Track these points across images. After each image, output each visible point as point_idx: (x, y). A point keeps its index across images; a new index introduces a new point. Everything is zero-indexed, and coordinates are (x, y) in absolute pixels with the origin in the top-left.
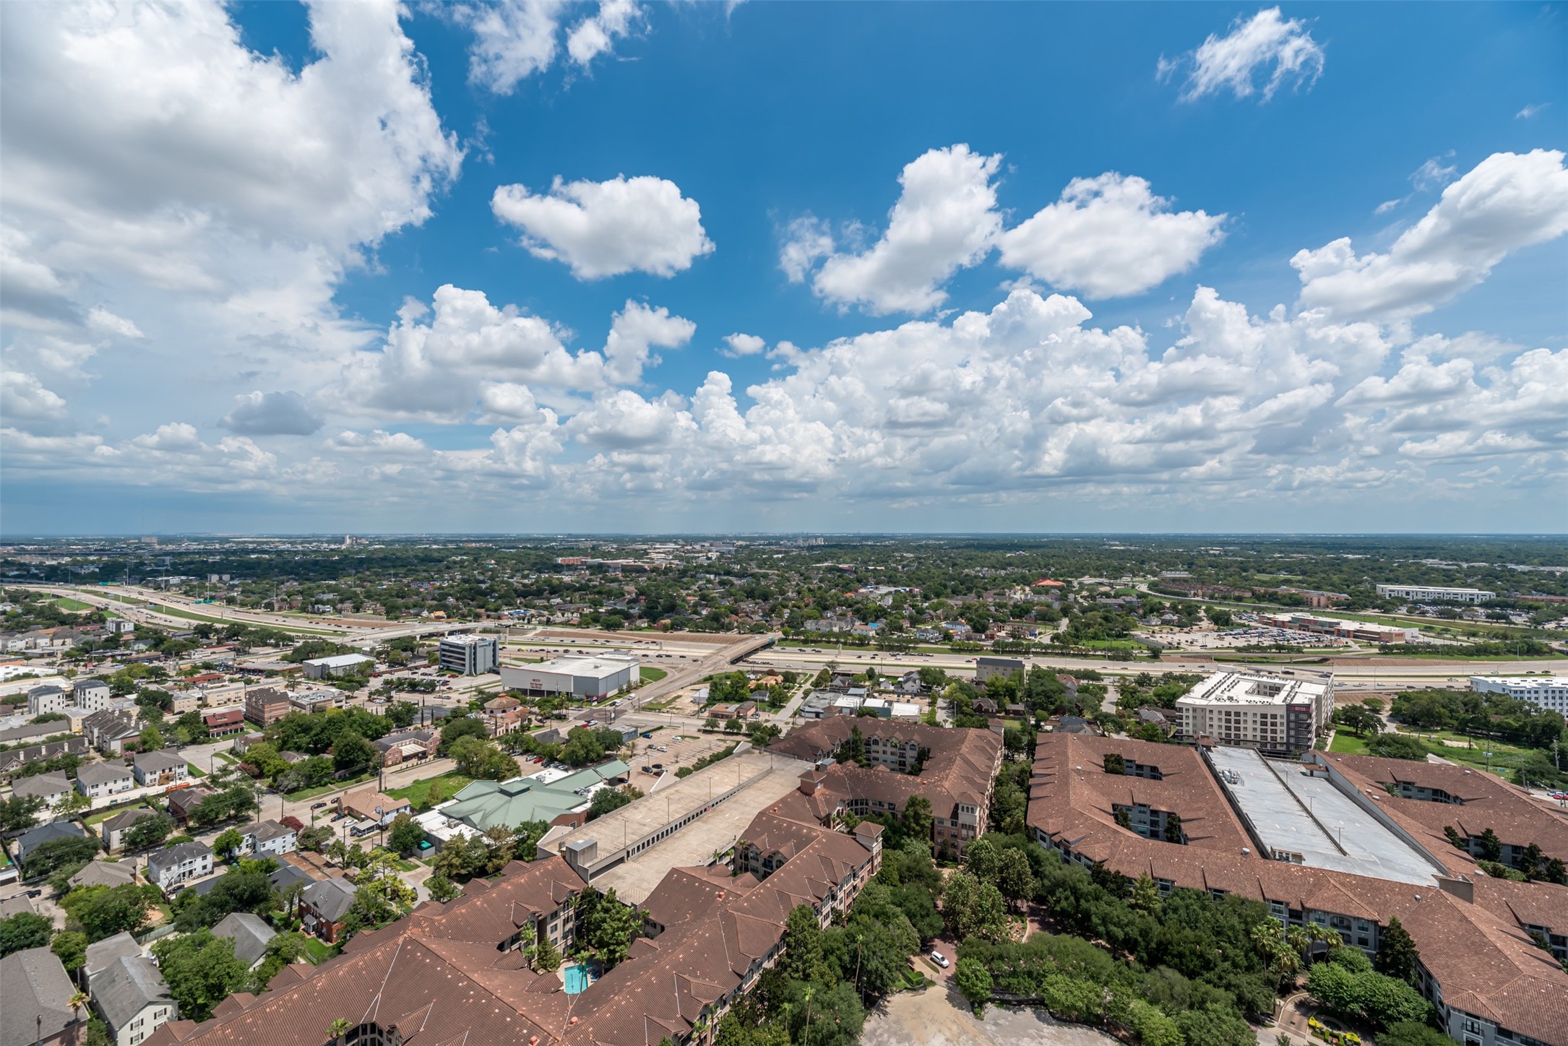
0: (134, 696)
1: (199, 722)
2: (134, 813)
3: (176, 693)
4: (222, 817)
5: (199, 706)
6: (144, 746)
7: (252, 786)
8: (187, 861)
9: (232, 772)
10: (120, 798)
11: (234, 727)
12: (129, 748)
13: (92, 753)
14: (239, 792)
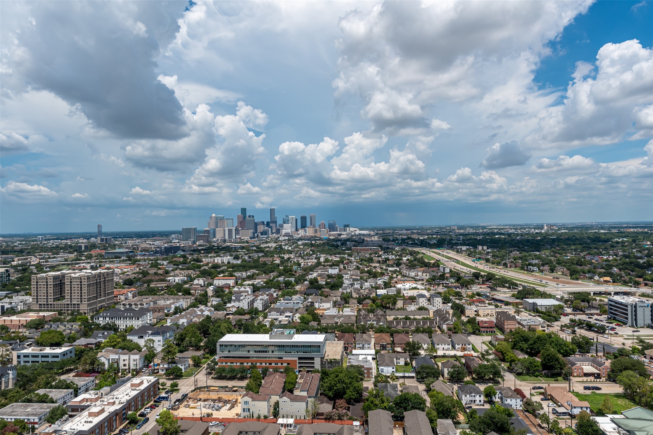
0: (450, 305)
1: (476, 323)
2: (452, 362)
3: (466, 306)
4: (487, 377)
5: (476, 315)
6: (454, 330)
7: (500, 365)
8: (473, 395)
9: (490, 354)
10: (448, 353)
11: (491, 329)
12: (449, 329)
13: (437, 329)
14: (494, 366)
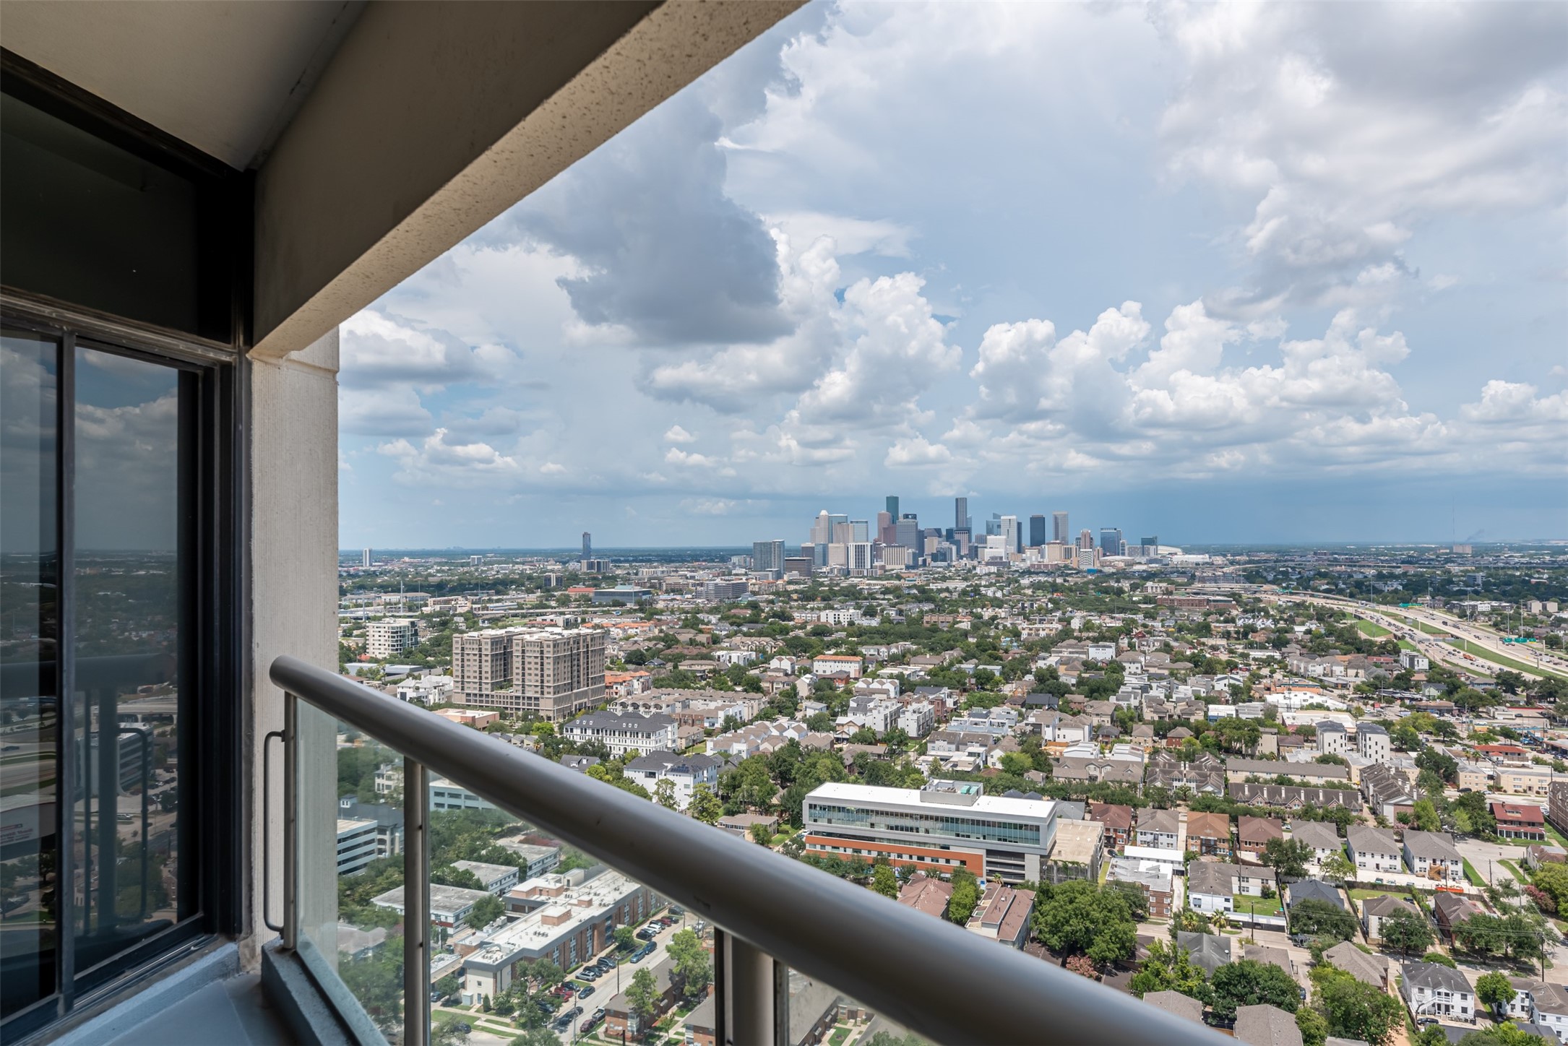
0: (1414, 755)
1: (1483, 809)
2: (1393, 902)
3: (1462, 762)
4: (1499, 954)
5: (1490, 788)
6: (1414, 821)
7: (1540, 924)
8: (1443, 990)
9: (1516, 894)
10: (1387, 878)
11: (1530, 829)
12: (1402, 819)
13: (1366, 813)
14: (1517, 924)
